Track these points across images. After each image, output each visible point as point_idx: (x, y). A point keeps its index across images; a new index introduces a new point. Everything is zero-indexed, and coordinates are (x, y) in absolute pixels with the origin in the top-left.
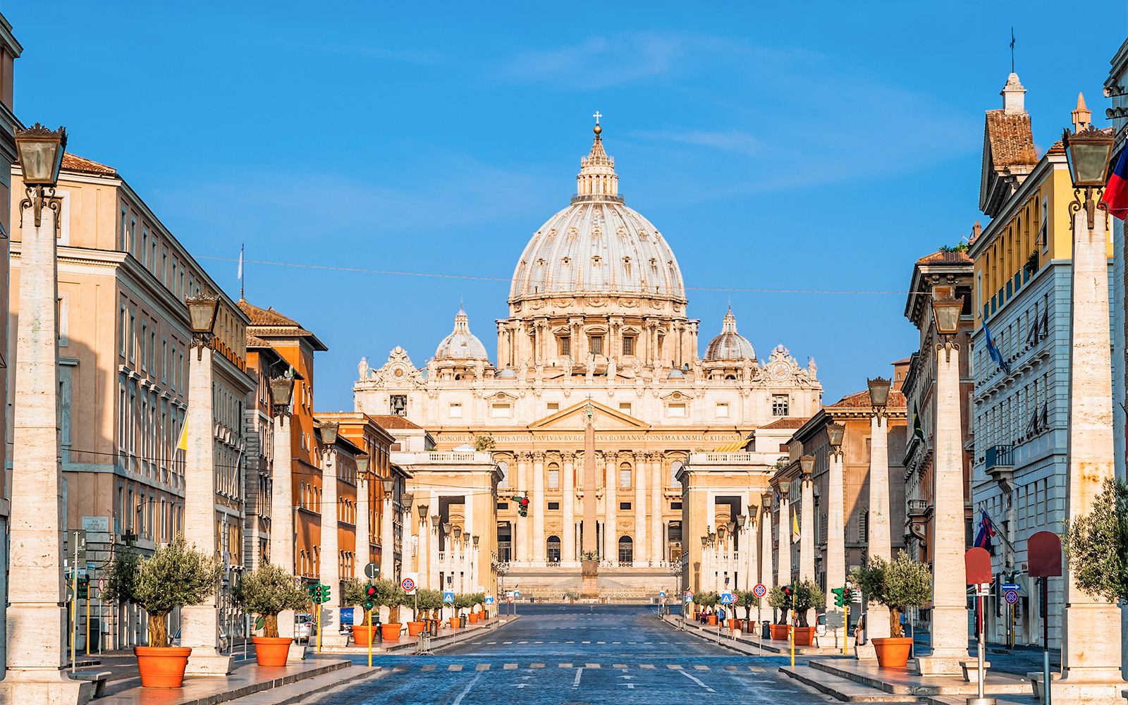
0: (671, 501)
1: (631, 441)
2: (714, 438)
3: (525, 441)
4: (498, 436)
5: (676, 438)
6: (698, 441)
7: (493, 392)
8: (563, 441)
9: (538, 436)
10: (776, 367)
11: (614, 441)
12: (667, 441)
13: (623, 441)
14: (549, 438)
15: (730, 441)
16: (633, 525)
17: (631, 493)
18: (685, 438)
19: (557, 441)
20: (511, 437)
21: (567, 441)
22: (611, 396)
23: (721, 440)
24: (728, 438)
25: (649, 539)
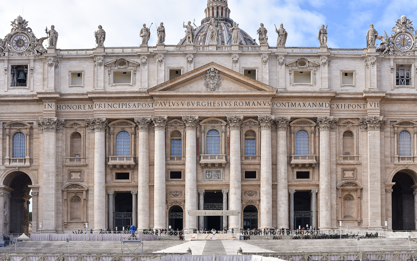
0: (296, 170)
1: (256, 107)
2: (340, 107)
3: (146, 108)
4: (118, 103)
5: (302, 105)
6: (324, 108)
7: (114, 59)
8: (186, 106)
9: (159, 102)
10: (399, 38)
11: (239, 107)
12: (293, 108)
13: (248, 107)
14: (171, 104)
15: (356, 109)
16: (258, 194)
17: (257, 161)
18: (311, 105)
19: (179, 107)
20: (132, 104)
21: (190, 107)
22: (237, 62)
23: (347, 108)
24: (354, 106)
25: (275, 209)
